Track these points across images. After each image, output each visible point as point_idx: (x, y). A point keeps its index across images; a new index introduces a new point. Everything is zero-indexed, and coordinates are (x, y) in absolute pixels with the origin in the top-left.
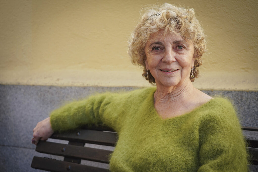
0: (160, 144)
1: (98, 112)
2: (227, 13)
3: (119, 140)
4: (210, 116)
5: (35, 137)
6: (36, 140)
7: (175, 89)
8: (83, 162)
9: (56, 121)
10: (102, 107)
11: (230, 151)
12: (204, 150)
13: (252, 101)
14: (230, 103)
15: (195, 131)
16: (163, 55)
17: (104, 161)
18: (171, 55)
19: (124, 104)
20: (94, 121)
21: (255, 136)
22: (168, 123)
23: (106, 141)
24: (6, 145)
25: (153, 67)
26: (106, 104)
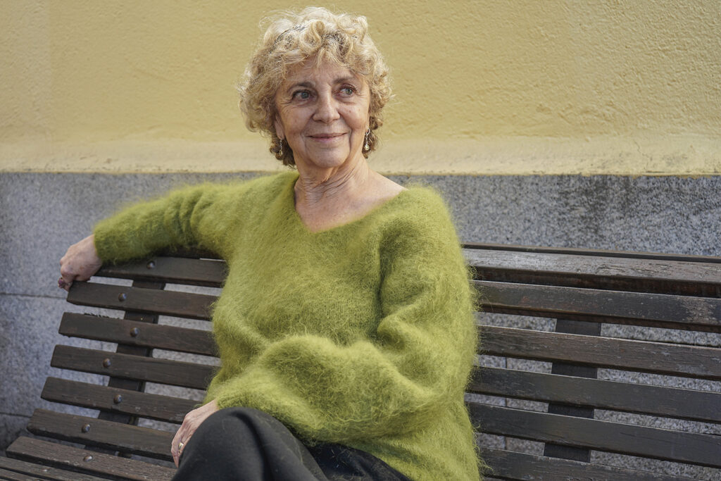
0: (307, 280)
1: (188, 221)
2: (434, 26)
3: (230, 275)
4: (401, 223)
5: (64, 275)
6: (66, 281)
7: (336, 171)
8: (164, 321)
9: (106, 242)
10: (196, 213)
11: (437, 287)
12: (389, 286)
13: (483, 194)
14: (438, 196)
15: (373, 252)
16: (314, 107)
17: (203, 316)
18: (332, 107)
19: (238, 205)
20: (180, 241)
21: (488, 259)
22: (320, 240)
23: (207, 278)
24: (7, 292)
25: (294, 133)
26: (204, 207)
